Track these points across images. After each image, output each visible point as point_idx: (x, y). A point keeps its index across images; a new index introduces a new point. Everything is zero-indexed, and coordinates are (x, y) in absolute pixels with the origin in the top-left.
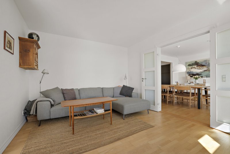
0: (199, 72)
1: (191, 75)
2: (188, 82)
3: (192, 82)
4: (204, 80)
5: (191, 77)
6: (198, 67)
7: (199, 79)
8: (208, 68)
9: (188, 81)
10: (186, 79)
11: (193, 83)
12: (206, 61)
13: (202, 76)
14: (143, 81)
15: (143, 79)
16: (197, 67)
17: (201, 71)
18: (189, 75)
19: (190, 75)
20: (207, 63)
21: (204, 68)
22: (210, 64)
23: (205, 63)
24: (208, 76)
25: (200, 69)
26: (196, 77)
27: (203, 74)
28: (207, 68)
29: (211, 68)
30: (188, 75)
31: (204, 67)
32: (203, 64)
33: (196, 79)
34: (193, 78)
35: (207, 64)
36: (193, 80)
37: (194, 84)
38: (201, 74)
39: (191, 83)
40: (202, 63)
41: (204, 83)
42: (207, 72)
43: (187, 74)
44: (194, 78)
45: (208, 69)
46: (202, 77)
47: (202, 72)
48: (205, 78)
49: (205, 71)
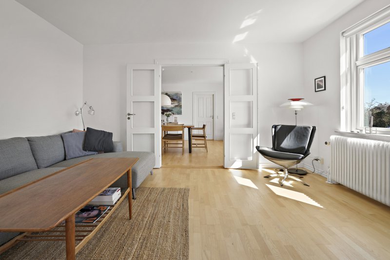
4: (175, 118)
7: (171, 117)
11: (164, 121)
12: (177, 94)
13: (173, 112)
14: (129, 118)
15: (129, 114)
17: (172, 106)
20: (178, 97)
21: (175, 103)
22: (181, 98)
24: (180, 113)
26: (168, 113)
27: (175, 110)
28: (178, 103)
29: (183, 103)
31: (176, 101)
32: (175, 97)
33: (168, 116)
36: (164, 117)
38: (172, 110)
41: (175, 121)
42: (178, 108)
44: (166, 115)
46: (174, 114)
47: (174, 107)
48: (176, 116)
49: (176, 106)
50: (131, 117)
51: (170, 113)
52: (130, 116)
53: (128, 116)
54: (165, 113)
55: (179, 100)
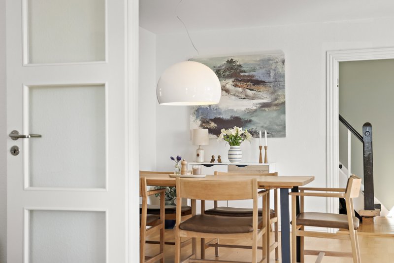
0: (243, 109)
1: (213, 125)
2: (201, 159)
3: (216, 158)
4: (260, 148)
5: (211, 131)
6: (240, 89)
7: (244, 144)
8: (273, 97)
9: (202, 153)
10: (194, 144)
11: (219, 161)
12: (266, 62)
13: (252, 127)
14: (15, 151)
15: (15, 136)
16: (235, 86)
17: (251, 105)
18: (204, 123)
19: (208, 122)
20: (272, 74)
21: (261, 94)
22: (283, 76)
23: (264, 71)
24: (278, 131)
25: (247, 97)
26: (232, 132)
27: (259, 122)
28: (273, 93)
29: (289, 95)
30: (199, 122)
31: (262, 88)
32: (259, 75)
33: (234, 141)
34: (222, 136)
35: (272, 79)
36: (220, 147)
37: (224, 169)
38: (250, 121)
39: (213, 160)
40: (254, 70)
41: (261, 161)
42: (272, 113)
43: (193, 118)
44: (227, 137)
45: (276, 99)
46: (254, 134)
47: (255, 111)
48: (265, 141)
49: (264, 105)
50: (24, 145)
51: (241, 130)
52: (17, 143)
53: (12, 143)
54: (224, 132)
55: (278, 83)
